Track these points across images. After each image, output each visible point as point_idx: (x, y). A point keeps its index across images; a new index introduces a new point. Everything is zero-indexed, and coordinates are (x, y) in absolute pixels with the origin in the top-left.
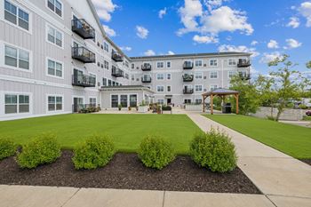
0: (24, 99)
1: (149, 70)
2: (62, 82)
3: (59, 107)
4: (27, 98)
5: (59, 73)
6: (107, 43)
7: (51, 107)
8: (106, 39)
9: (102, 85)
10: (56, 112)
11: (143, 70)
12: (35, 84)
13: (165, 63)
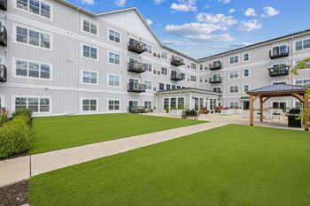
0: (94, 102)
1: (219, 68)
2: (119, 89)
3: (117, 108)
4: (95, 101)
5: (117, 84)
6: (165, 51)
7: (111, 108)
8: (164, 47)
9: (158, 89)
10: (114, 112)
11: (212, 69)
12: (100, 93)
13: (241, 56)
